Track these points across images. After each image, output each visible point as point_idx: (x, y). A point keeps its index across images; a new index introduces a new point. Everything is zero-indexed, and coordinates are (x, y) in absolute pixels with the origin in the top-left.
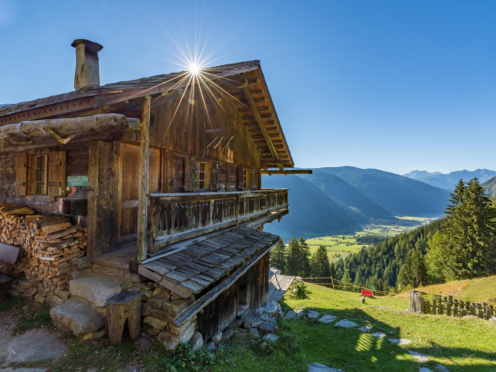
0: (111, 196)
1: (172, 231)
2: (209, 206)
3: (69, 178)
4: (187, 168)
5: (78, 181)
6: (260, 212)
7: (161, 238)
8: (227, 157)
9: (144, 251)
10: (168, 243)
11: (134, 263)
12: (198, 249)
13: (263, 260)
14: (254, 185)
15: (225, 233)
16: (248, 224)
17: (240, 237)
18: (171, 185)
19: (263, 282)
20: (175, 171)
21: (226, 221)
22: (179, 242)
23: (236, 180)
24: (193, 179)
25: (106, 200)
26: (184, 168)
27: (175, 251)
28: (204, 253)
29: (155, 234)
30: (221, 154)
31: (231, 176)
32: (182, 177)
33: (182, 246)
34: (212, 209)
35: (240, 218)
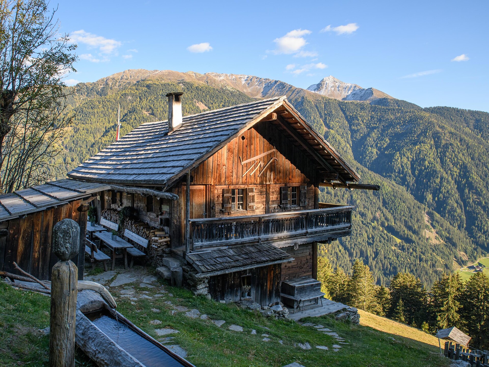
0: (179, 217)
1: (203, 240)
2: (231, 226)
3: (162, 205)
4: (225, 195)
5: (165, 208)
6: (294, 233)
7: (197, 243)
8: (266, 179)
9: (188, 249)
10: (201, 247)
11: (184, 254)
12: (218, 253)
13: (272, 272)
14: (305, 202)
15: (245, 246)
16: (273, 242)
17: (254, 251)
18: (212, 209)
19: (273, 288)
20: (216, 199)
21: (248, 238)
22: (209, 247)
23: (279, 199)
24: (230, 203)
25: (176, 219)
26: (223, 196)
27: (205, 252)
28: (219, 256)
29: (194, 241)
30: (258, 178)
31: (271, 197)
32: (222, 202)
33: (209, 250)
34: (234, 229)
35: (263, 236)
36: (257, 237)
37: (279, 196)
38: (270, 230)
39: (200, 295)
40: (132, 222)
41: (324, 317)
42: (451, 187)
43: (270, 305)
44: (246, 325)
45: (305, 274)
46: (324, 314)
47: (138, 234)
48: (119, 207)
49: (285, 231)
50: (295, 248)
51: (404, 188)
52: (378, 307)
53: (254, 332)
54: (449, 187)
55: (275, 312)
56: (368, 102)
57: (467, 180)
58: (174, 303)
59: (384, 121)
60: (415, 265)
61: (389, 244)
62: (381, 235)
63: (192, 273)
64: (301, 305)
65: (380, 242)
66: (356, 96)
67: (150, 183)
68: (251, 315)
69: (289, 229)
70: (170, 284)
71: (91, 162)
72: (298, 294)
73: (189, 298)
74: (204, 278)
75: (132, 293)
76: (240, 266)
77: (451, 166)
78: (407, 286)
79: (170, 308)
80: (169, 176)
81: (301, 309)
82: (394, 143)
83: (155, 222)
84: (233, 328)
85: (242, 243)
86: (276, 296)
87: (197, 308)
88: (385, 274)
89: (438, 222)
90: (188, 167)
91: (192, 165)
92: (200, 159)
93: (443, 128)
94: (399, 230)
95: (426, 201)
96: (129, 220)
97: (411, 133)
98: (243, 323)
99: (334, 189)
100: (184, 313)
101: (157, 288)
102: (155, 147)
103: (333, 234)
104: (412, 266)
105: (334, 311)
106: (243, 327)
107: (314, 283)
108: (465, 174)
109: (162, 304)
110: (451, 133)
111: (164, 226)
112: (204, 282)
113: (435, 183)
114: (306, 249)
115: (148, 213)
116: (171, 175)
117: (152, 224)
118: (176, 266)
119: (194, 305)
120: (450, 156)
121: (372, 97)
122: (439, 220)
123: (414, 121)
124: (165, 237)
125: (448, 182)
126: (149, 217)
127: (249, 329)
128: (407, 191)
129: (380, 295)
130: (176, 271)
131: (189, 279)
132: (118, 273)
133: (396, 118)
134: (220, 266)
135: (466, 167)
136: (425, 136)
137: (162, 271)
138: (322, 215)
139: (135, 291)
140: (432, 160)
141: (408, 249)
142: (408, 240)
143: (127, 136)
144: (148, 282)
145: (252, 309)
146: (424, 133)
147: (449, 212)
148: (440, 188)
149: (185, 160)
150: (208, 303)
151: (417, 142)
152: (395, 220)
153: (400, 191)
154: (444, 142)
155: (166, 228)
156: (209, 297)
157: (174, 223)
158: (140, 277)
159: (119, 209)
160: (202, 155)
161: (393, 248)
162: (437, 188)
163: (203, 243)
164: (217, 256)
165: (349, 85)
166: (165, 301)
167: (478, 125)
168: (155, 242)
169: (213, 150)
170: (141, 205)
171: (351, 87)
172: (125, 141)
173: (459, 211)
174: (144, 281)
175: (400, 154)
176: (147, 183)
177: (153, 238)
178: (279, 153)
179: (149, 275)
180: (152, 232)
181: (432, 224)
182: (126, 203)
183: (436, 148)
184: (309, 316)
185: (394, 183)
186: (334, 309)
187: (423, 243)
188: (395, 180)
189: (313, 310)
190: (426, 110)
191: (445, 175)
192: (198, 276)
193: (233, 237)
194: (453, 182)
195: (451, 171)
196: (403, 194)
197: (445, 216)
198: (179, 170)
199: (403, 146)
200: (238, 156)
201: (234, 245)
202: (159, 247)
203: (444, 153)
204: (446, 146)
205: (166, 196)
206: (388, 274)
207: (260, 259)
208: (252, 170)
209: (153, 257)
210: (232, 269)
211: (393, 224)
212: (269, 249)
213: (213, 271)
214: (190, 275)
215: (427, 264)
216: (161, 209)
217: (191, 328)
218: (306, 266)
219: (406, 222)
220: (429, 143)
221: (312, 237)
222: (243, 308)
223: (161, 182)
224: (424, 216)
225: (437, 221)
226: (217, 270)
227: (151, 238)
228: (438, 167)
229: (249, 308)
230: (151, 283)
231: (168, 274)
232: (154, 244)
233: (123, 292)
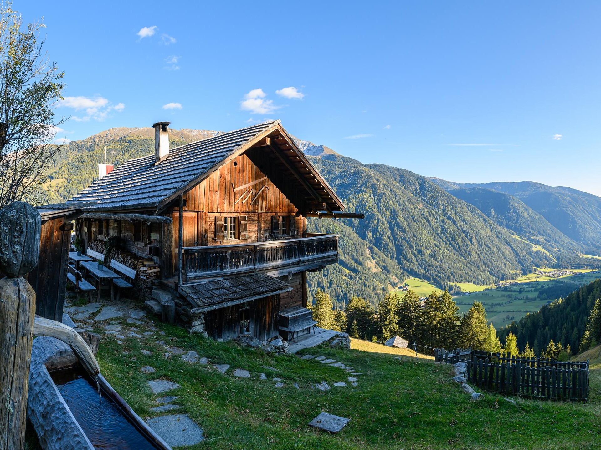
0: (169, 245)
1: (197, 270)
2: (226, 255)
3: (152, 233)
4: (217, 223)
5: (155, 236)
6: (287, 262)
7: (190, 274)
8: (258, 208)
9: (181, 280)
10: (195, 278)
11: (177, 285)
12: (213, 285)
13: (271, 303)
14: (294, 232)
15: (241, 277)
16: (269, 272)
17: (251, 281)
18: (205, 237)
19: (271, 321)
20: (208, 227)
21: (243, 268)
22: (203, 278)
23: (270, 228)
24: (222, 232)
25: (166, 248)
26: (215, 223)
27: (199, 284)
28: (216, 287)
29: (187, 272)
30: (250, 206)
31: (263, 225)
32: (214, 231)
33: (204, 281)
34: (229, 258)
35: (258, 266)
36: (252, 267)
37: (270, 225)
38: (265, 259)
39: (195, 333)
40: (118, 252)
41: (319, 347)
42: (384, 226)
43: (269, 340)
44: (253, 368)
45: (296, 304)
46: (319, 343)
47: (125, 264)
48: (105, 238)
49: (280, 260)
50: (289, 278)
51: (351, 229)
52: (338, 328)
53: (263, 376)
54: (384, 227)
55: (275, 347)
56: (320, 157)
57: (396, 221)
58: (166, 343)
59: (332, 173)
60: (361, 291)
61: (340, 275)
62: (334, 268)
63: (185, 307)
64: (295, 336)
65: (333, 273)
66: (310, 152)
67: (139, 207)
68: (254, 354)
69: (283, 258)
70: (161, 320)
71: (79, 196)
72: (291, 325)
73: (184, 337)
74: (200, 313)
75: (119, 329)
76: (239, 299)
77: (385, 210)
78: (359, 308)
79: (162, 349)
80: (160, 198)
81: (296, 340)
82: (342, 192)
83: (143, 252)
84: (239, 373)
85: (238, 274)
86: (274, 330)
87: (194, 350)
88: (338, 300)
89: (377, 255)
90: (181, 189)
91: (185, 186)
92: (194, 181)
93: (378, 180)
94: (348, 263)
95: (367, 238)
96: (115, 250)
97: (355, 184)
98: (248, 366)
99: (320, 219)
100: (180, 356)
101: (147, 324)
102: (143, 177)
103: (323, 262)
104: (359, 291)
105: (328, 339)
106: (250, 371)
107: (306, 312)
108: (394, 217)
109: (153, 344)
110: (384, 185)
111: (153, 255)
112: (200, 318)
113: (374, 224)
114: (296, 278)
115: (136, 243)
116: (163, 197)
117: (140, 254)
118: (167, 299)
119: (191, 346)
120: (384, 203)
121: (323, 153)
122: (377, 253)
123: (357, 174)
124: (154, 268)
125: (383, 223)
126: (137, 247)
127: (257, 373)
128: (353, 230)
129: (338, 318)
130: (168, 306)
131: (182, 314)
132: (104, 306)
133: (344, 172)
134: (217, 299)
135: (394, 211)
136: (366, 187)
137: (151, 305)
138: (312, 243)
139: (121, 327)
140: (371, 206)
141: (355, 278)
142: (355, 271)
143: (113, 172)
144: (136, 317)
145: (254, 347)
146: (365, 184)
147: (384, 246)
148: (377, 228)
149: (178, 182)
150: (206, 343)
151: (360, 191)
152: (344, 254)
153: (348, 230)
154: (379, 192)
155: (155, 258)
156: (206, 335)
157: (164, 252)
158: (127, 311)
159: (105, 240)
160: (196, 176)
161: (344, 278)
162: (375, 228)
163: (197, 273)
164: (213, 287)
165: (305, 142)
166: (157, 341)
167: (402, 179)
168: (143, 273)
169: (207, 171)
170: (129, 234)
171: (306, 144)
172: (111, 176)
173: (391, 245)
174: (131, 316)
175: (347, 200)
176: (136, 208)
177: (141, 268)
178: (270, 181)
179: (137, 309)
180: (140, 262)
181: (372, 256)
182: (113, 233)
183: (374, 196)
184: (304, 347)
185: (343, 225)
186: (328, 337)
187: (366, 272)
188: (343, 222)
189: (308, 340)
190: (366, 166)
191: (380, 218)
192: (193, 310)
193: (228, 266)
194: (386, 222)
195: (385, 214)
196: (350, 233)
197: (381, 249)
198: (172, 192)
199: (349, 195)
200: (230, 182)
201: (229, 275)
202: (148, 278)
203: (379, 200)
204: (381, 195)
205: (158, 219)
206: (340, 300)
207: (259, 290)
208: (244, 198)
209: (141, 289)
210: (231, 302)
211: (343, 258)
212: (265, 279)
213: (210, 305)
214: (184, 310)
215: (370, 288)
216: (149, 237)
217: (192, 377)
218: (296, 296)
219: (353, 256)
220: (369, 192)
221: (304, 265)
222: (244, 346)
223: (152, 205)
224: (366, 250)
225: (375, 254)
226: (214, 304)
227: (139, 268)
228: (376, 211)
229: (250, 346)
230: (139, 318)
231: (158, 308)
232: (142, 275)
233: (108, 327)
